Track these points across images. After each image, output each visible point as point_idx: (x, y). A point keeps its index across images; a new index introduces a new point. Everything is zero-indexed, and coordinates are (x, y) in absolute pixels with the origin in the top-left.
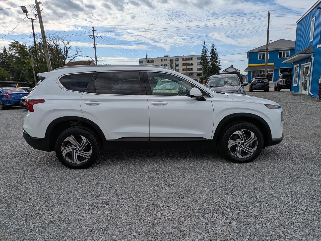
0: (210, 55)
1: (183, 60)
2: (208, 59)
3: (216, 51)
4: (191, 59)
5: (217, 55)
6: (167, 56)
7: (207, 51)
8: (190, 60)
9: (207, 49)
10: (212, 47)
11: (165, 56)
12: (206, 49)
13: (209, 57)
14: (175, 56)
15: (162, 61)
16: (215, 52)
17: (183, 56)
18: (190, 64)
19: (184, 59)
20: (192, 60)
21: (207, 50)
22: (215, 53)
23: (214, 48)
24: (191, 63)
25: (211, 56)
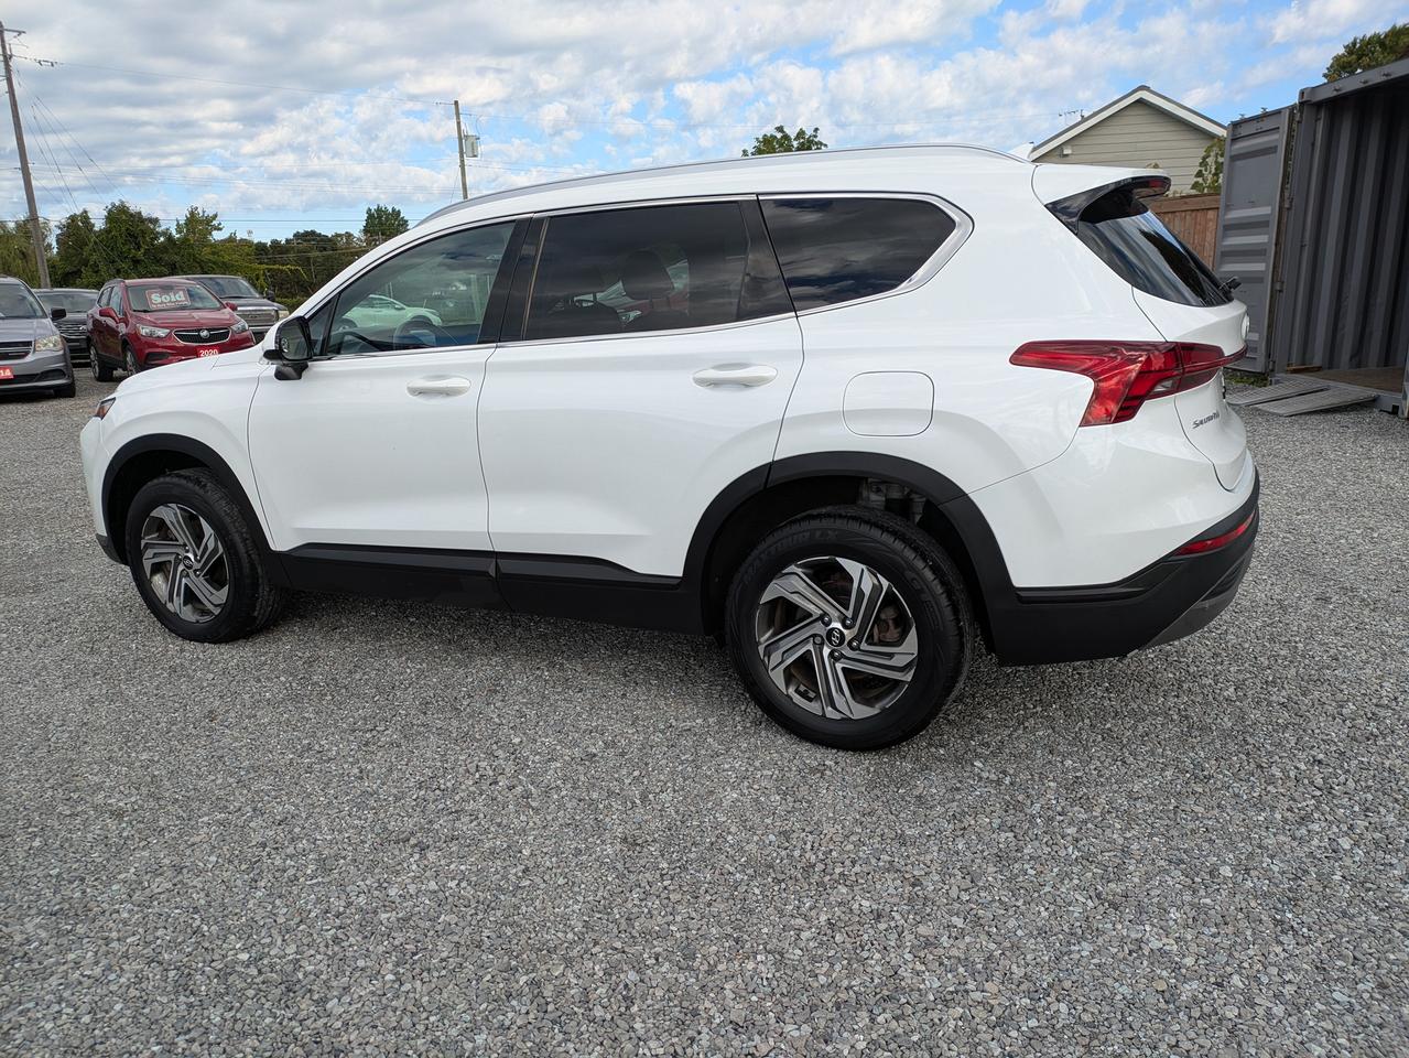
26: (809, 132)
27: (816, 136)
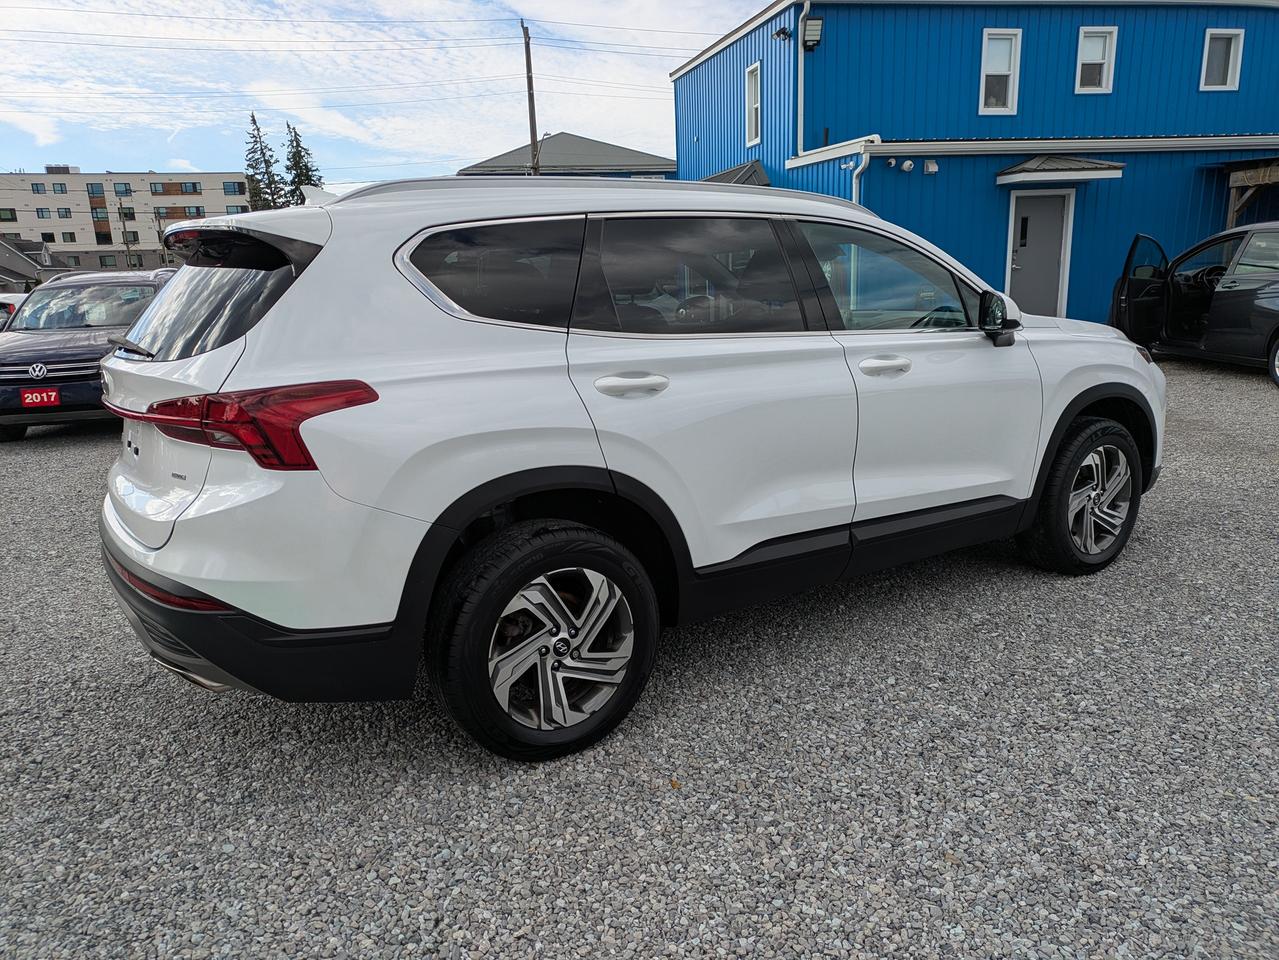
0: (289, 177)
1: (155, 193)
2: (283, 192)
3: (310, 160)
4: (194, 189)
5: (319, 180)
6: (65, 170)
7: (271, 156)
8: (190, 194)
9: (270, 150)
10: (292, 141)
11: (51, 170)
12: (266, 147)
13: (285, 183)
14: (110, 173)
15: (37, 188)
16: (306, 166)
17: (151, 173)
18: (194, 210)
19: (160, 188)
20: (200, 193)
21: (270, 153)
22: (308, 169)
23: (298, 145)
24: (198, 208)
25: (293, 182)
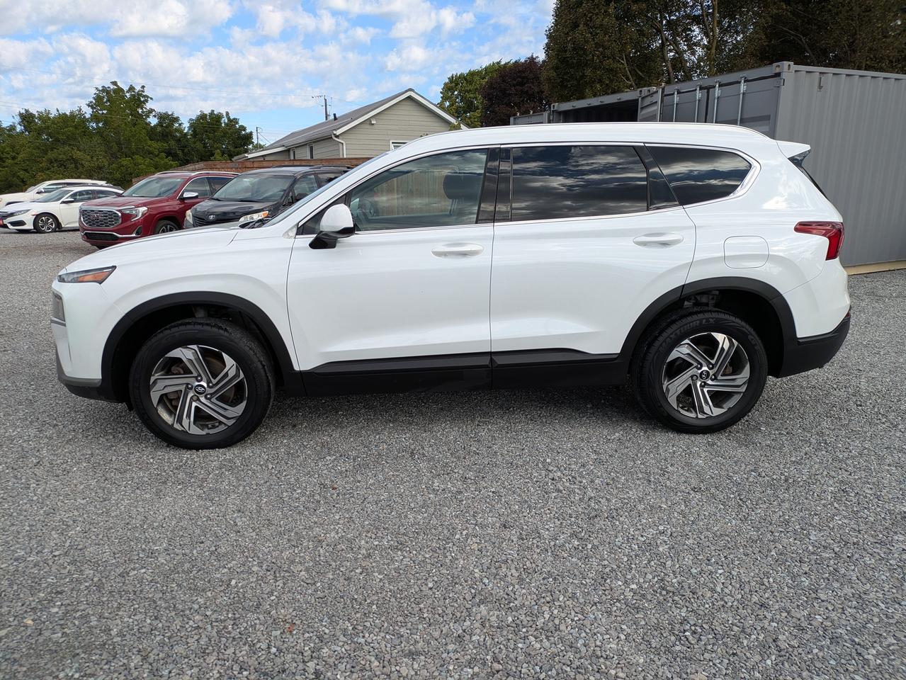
26: (138, 88)
27: (143, 91)
